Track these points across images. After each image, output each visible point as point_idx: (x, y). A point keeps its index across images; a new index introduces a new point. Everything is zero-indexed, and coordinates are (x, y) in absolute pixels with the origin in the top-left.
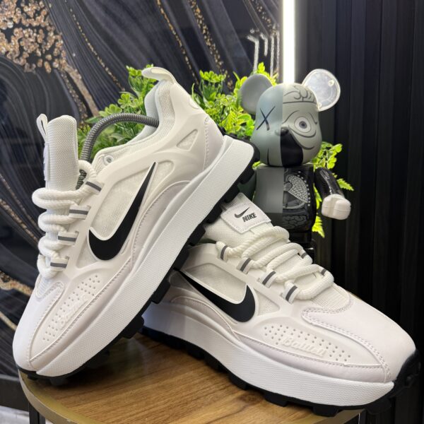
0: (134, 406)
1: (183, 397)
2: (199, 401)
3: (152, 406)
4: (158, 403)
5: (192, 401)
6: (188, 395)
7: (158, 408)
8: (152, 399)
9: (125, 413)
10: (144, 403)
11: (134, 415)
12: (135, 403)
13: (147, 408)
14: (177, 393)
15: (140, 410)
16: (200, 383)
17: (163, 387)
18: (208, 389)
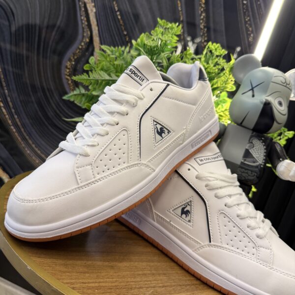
0: (87, 275)
1: (128, 282)
2: (141, 290)
3: (102, 280)
4: (108, 280)
5: (135, 288)
6: (133, 282)
7: (107, 284)
8: (103, 274)
9: (78, 279)
10: (95, 275)
11: (85, 283)
12: (88, 273)
13: (98, 281)
14: (124, 277)
15: (91, 281)
16: (143, 275)
17: (112, 267)
18: (149, 282)
